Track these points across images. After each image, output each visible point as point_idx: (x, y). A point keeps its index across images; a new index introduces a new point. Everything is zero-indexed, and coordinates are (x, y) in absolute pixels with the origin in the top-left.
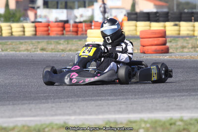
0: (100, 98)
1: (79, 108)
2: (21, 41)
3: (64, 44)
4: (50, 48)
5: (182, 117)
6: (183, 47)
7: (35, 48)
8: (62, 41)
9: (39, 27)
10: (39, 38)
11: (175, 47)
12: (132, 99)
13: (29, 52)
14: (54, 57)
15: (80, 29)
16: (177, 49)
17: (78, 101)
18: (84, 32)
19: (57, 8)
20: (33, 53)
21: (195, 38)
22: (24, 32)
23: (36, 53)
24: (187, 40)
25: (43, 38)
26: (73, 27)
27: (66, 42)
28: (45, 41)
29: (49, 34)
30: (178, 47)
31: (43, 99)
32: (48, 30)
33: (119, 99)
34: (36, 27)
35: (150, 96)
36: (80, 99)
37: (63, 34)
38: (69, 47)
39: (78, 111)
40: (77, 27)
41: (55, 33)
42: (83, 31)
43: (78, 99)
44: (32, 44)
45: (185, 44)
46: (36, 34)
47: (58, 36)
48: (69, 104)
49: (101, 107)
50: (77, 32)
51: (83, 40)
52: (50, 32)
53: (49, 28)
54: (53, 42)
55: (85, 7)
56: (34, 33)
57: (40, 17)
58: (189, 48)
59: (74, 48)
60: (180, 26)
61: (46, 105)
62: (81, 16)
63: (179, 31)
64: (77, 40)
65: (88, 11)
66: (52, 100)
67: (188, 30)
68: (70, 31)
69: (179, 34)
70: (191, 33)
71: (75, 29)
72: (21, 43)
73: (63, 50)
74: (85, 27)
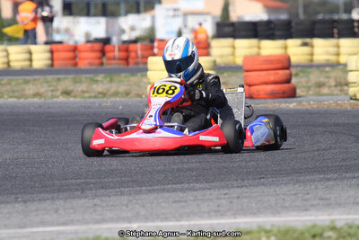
0: (179, 186)
1: (144, 206)
2: (28, 78)
3: (105, 82)
4: (80, 89)
5: (333, 221)
6: (320, 85)
7: (52, 91)
8: (100, 77)
9: (58, 51)
10: (58, 72)
11: (305, 85)
12: (238, 187)
13: (43, 100)
14: (88, 107)
15: (132, 54)
16: (309, 88)
17: (140, 192)
18: (140, 60)
19: (88, 14)
20: (50, 101)
21: (341, 67)
22: (31, 60)
23: (55, 100)
24: (327, 72)
25: (67, 72)
26: (120, 50)
27: (108, 79)
28: (71, 76)
29: (76, 64)
30: (310, 84)
31: (76, 190)
32: (75, 58)
33: (214, 188)
34: (52, 52)
35: (270, 180)
36: (144, 188)
37: (102, 64)
38: (113, 87)
39: (143, 212)
40: (127, 50)
41: (86, 62)
42: (137, 57)
43: (139, 188)
44: (47, 82)
45: (322, 79)
46: (52, 65)
47: (93, 67)
48: (125, 199)
49: (183, 204)
50: (126, 60)
51: (139, 74)
52: (77, 60)
53: (77, 53)
54: (83, 79)
55: (138, 11)
56: (49, 62)
57: (58, 31)
58: (330, 87)
59: (122, 89)
60: (312, 46)
61: (83, 200)
62: (133, 29)
63: (312, 54)
64: (127, 75)
65: (144, 19)
66: (94, 191)
67: (328, 53)
68: (114, 59)
69: (312, 61)
70: (333, 58)
71: (123, 54)
72: (27, 82)
73: (104, 94)
74: (142, 50)
